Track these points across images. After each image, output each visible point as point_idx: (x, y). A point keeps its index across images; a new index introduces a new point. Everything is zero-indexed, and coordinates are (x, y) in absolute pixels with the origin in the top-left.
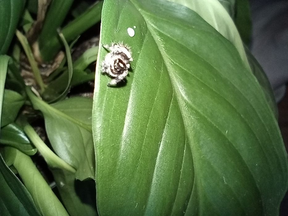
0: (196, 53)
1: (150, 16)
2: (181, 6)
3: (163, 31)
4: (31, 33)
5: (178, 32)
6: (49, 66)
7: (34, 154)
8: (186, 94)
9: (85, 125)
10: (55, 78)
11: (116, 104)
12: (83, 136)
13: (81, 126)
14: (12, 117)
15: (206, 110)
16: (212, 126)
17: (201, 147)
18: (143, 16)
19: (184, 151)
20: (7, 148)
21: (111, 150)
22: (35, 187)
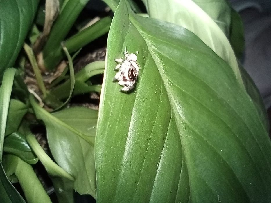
0: (194, 74)
1: (151, 38)
2: (180, 27)
3: (163, 52)
4: (37, 45)
5: (177, 53)
6: (52, 74)
7: (35, 163)
8: (183, 114)
9: (85, 135)
10: (56, 85)
11: (118, 130)
12: (83, 147)
13: (80, 137)
14: (15, 126)
15: (202, 129)
16: (208, 146)
17: (197, 166)
18: (144, 38)
19: (181, 171)
20: (9, 156)
21: (112, 176)
22: (35, 197)
